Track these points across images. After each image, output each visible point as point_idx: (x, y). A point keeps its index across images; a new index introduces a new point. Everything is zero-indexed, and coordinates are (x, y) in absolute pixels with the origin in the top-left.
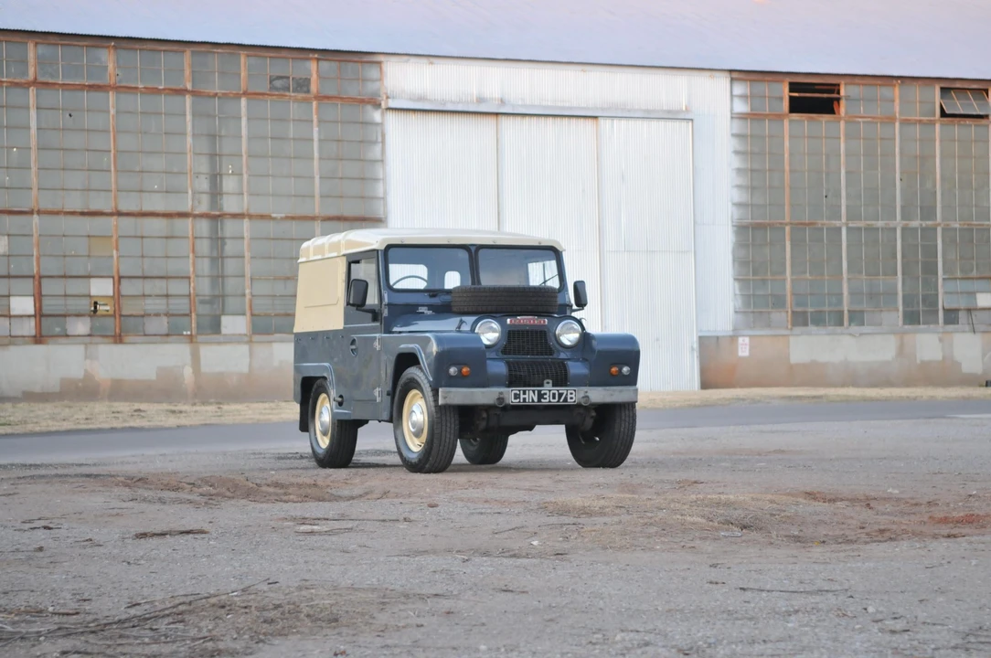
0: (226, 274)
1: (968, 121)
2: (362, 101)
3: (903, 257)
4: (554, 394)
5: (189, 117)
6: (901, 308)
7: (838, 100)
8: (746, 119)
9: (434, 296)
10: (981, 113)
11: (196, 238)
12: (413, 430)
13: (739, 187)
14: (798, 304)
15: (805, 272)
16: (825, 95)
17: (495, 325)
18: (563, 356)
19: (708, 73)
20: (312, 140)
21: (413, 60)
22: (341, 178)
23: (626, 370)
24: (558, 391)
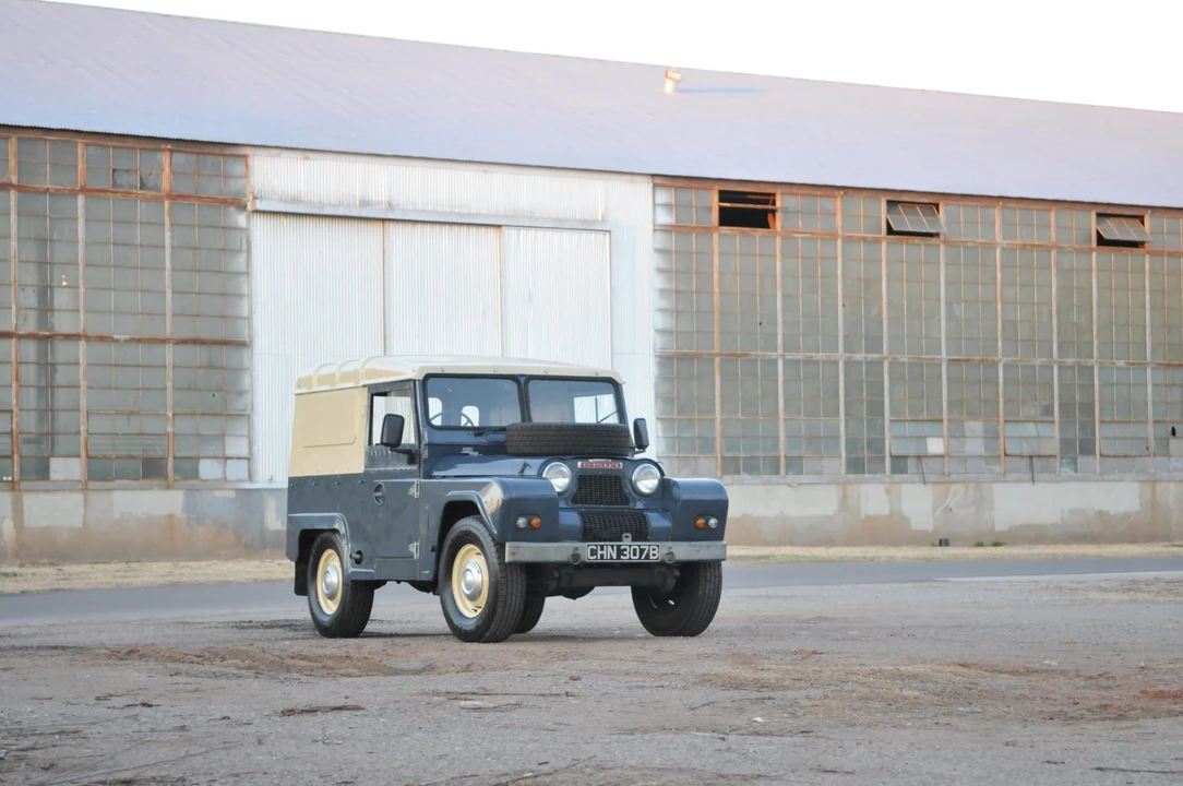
0: (56, 407)
1: (917, 240)
2: (224, 202)
3: (846, 395)
5: (13, 217)
6: (844, 455)
7: (773, 212)
8: (671, 231)
9: (479, 435)
10: (932, 231)
11: (20, 363)
12: (468, 592)
13: (661, 310)
14: (728, 450)
15: (737, 412)
16: (759, 207)
17: (565, 469)
18: (640, 505)
19: (626, 178)
20: (164, 247)
21: (285, 154)
22: (198, 294)
23: (713, 522)
24: (639, 546)
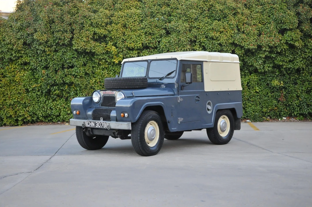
4: (99, 124)
24: (101, 122)
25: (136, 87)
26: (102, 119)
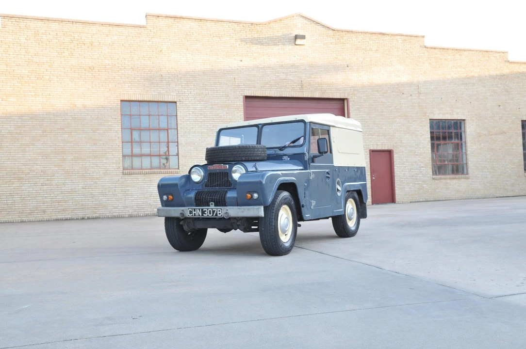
4: (210, 211)
23: (255, 195)
24: (212, 209)
25: (256, 159)
26: (212, 204)
